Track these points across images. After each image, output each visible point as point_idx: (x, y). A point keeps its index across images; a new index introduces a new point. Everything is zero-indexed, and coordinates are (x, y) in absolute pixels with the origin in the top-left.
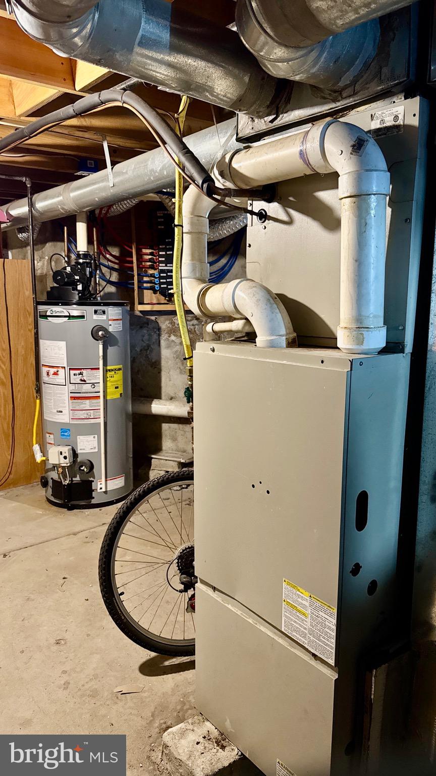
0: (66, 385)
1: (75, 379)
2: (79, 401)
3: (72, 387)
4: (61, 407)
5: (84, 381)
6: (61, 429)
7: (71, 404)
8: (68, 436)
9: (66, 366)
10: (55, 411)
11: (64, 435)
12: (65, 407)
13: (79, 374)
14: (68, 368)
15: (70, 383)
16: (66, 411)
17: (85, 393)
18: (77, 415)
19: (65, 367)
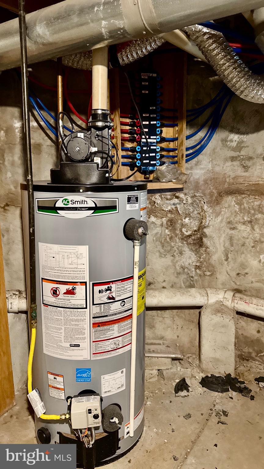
0: (86, 308)
1: (100, 298)
2: (106, 327)
3: (96, 310)
4: (77, 339)
5: (113, 298)
6: (77, 370)
7: (93, 334)
8: (88, 377)
9: (87, 280)
10: (68, 345)
11: (82, 377)
12: (84, 338)
13: (107, 290)
14: (91, 283)
15: (93, 304)
16: (85, 344)
17: (113, 315)
18: (101, 347)
19: (86, 283)
